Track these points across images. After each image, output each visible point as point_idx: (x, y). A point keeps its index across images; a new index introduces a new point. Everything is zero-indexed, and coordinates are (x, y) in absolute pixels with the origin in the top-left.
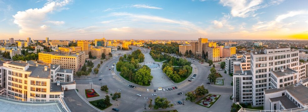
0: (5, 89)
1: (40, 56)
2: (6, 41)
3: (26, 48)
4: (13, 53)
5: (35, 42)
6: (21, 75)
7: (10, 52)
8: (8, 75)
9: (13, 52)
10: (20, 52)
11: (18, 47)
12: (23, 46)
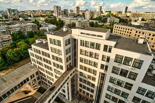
0: (76, 68)
1: (116, 28)
2: (69, 12)
3: (95, 19)
4: (80, 25)
5: (107, 13)
6: (98, 47)
7: (76, 23)
8: (80, 47)
9: (80, 23)
10: (89, 24)
11: (85, 18)
12: (92, 17)
